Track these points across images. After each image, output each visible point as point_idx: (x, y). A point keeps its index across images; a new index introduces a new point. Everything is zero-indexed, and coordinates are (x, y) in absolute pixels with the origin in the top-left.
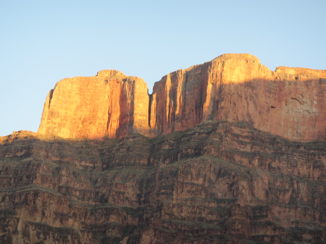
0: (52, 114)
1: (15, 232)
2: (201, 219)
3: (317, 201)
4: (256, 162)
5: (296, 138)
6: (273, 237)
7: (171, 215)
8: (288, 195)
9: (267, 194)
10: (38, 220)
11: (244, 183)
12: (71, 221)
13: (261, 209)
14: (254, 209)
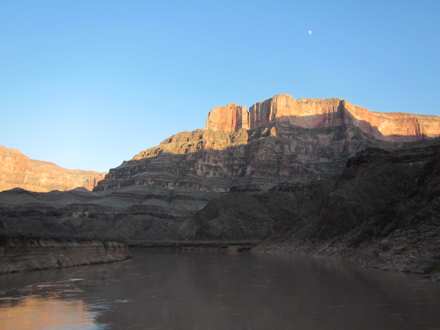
0: (210, 122)
1: (198, 168)
2: (270, 161)
3: (316, 152)
4: (291, 137)
5: (307, 127)
6: (298, 167)
7: (258, 159)
8: (304, 150)
9: (296, 150)
10: (207, 163)
11: (286, 146)
12: (219, 163)
13: (293, 156)
14: (291, 156)
